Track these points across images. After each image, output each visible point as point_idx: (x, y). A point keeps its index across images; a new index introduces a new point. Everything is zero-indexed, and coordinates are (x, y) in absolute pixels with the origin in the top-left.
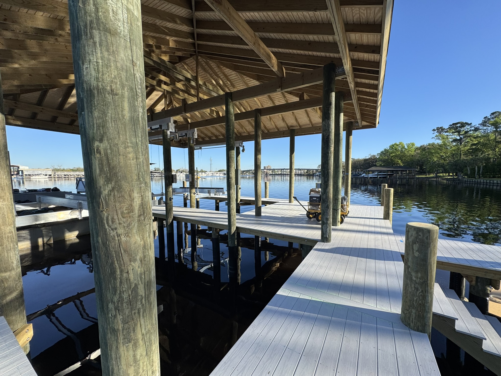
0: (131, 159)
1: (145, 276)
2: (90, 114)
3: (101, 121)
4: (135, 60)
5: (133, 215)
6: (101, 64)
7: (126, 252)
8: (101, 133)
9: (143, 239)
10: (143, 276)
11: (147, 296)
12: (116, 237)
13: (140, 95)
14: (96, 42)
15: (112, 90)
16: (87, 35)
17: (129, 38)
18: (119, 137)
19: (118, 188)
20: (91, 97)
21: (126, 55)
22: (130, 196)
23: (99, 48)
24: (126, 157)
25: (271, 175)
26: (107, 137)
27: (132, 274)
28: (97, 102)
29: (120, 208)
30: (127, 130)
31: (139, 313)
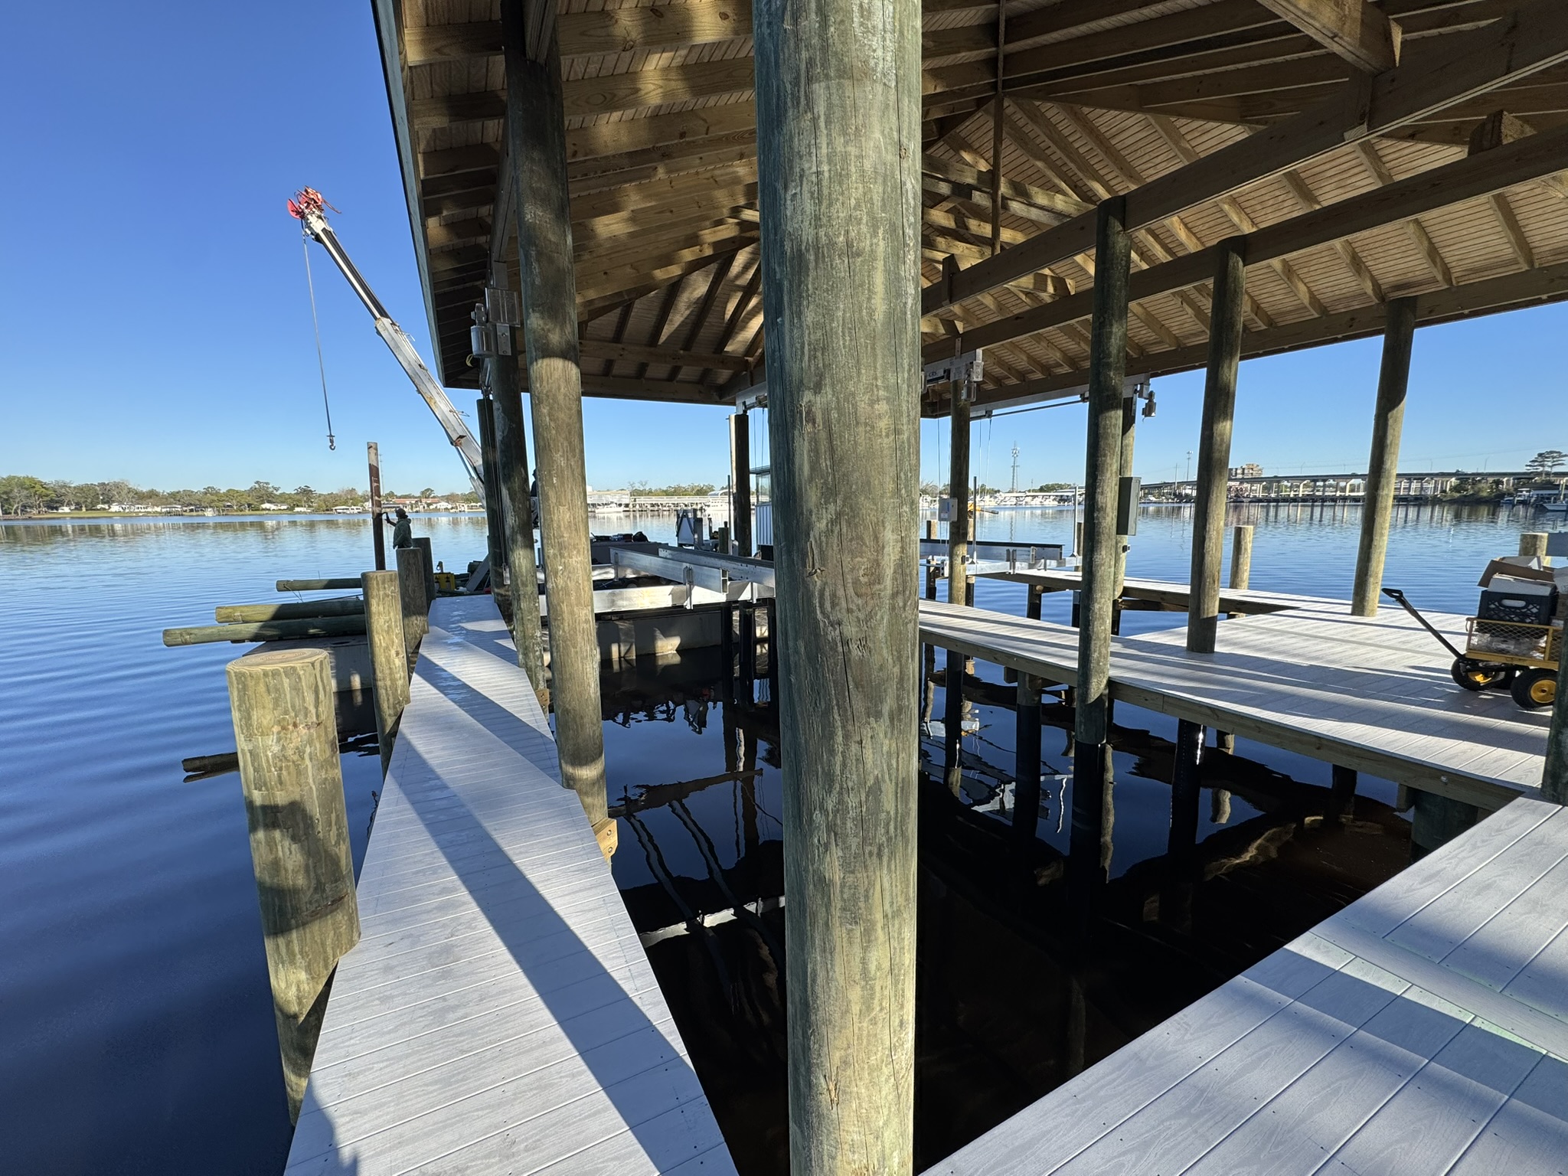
0: (884, 434)
1: (898, 761)
2: (796, 321)
3: (819, 333)
4: (904, 141)
5: (880, 590)
6: (826, 175)
7: (860, 689)
8: (818, 368)
9: (899, 658)
10: (894, 762)
11: (899, 819)
12: (839, 644)
13: (911, 244)
14: (819, 117)
15: (849, 244)
16: (798, 103)
17: (894, 77)
18: (859, 373)
19: (850, 514)
20: (799, 273)
21: (887, 131)
22: (876, 538)
23: (825, 132)
24: (873, 428)
25: (1259, 501)
26: (832, 378)
27: (871, 751)
28: (813, 284)
29: (852, 570)
30: (879, 352)
31: (880, 856)
